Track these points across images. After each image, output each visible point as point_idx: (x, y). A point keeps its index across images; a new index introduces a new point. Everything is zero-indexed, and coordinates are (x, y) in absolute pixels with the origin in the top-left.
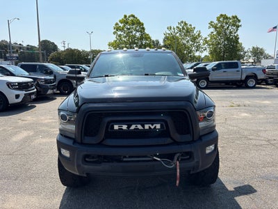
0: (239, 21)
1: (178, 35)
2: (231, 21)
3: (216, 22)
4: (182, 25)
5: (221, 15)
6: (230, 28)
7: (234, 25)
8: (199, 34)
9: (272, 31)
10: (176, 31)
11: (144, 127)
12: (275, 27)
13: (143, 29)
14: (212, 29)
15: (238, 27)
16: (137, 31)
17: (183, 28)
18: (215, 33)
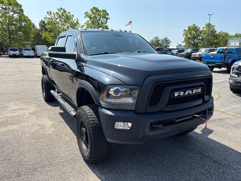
0: (108, 14)
1: (58, 20)
2: (101, 14)
3: (90, 13)
4: (62, 11)
5: (94, 8)
6: (101, 19)
7: (104, 17)
8: (77, 22)
9: (128, 25)
10: (56, 17)
11: (192, 91)
12: (130, 22)
13: (22, 11)
14: (88, 19)
15: (107, 19)
16: (15, 12)
17: (63, 15)
18: (90, 22)
